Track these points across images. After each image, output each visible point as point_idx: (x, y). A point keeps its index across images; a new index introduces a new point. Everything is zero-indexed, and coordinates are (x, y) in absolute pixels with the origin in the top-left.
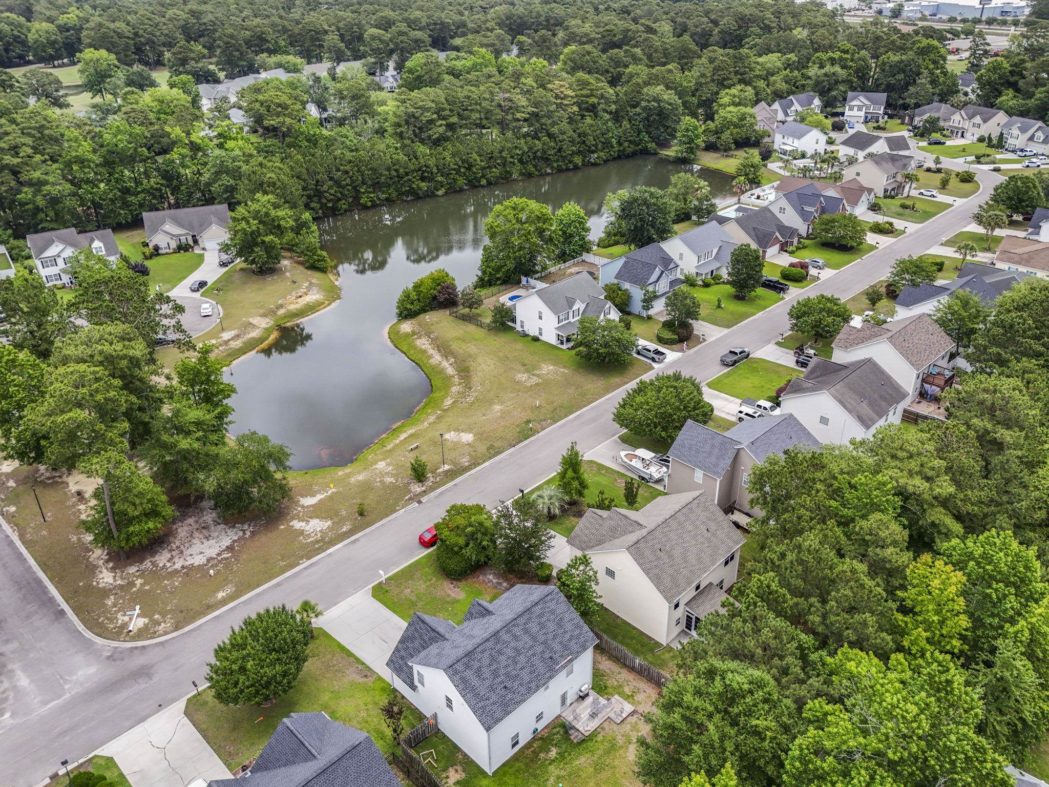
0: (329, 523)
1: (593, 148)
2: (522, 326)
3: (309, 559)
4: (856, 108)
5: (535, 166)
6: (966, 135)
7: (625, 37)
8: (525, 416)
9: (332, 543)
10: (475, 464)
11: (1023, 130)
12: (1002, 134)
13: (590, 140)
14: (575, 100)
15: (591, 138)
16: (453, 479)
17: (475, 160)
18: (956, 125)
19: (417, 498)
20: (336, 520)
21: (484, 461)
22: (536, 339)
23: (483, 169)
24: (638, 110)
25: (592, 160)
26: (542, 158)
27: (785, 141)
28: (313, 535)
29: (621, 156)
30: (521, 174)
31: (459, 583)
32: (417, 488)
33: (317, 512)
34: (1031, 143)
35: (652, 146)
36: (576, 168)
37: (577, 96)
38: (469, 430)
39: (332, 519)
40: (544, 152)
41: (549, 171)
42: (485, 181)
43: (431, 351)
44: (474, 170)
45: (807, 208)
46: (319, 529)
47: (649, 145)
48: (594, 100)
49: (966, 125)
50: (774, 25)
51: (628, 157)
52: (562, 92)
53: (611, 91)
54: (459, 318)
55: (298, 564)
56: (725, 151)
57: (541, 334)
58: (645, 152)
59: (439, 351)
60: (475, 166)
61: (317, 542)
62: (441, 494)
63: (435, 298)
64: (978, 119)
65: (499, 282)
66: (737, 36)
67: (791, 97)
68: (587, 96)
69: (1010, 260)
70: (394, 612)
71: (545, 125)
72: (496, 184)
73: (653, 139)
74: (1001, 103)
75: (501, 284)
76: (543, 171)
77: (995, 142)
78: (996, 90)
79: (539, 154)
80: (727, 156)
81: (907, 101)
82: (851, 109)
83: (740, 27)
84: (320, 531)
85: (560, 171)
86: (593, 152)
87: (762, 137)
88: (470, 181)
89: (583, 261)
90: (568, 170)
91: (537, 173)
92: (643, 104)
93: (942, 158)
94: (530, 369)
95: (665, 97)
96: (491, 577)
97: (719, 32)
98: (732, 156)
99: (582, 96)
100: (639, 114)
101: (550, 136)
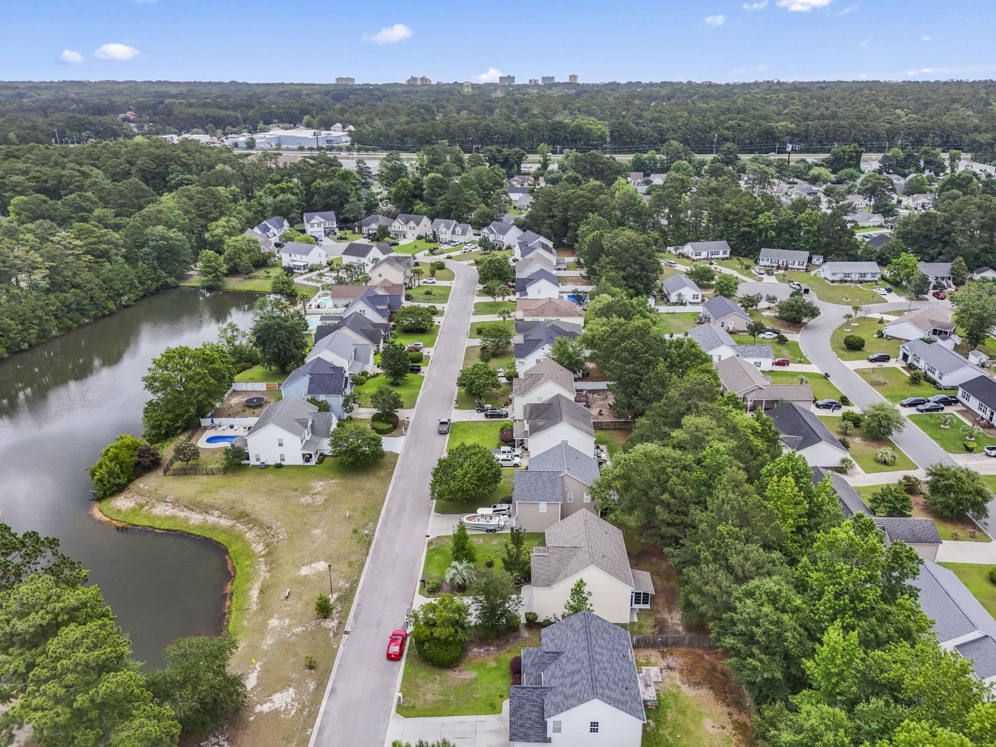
0: (292, 690)
1: (122, 291)
2: (258, 460)
3: (312, 726)
4: (316, 225)
5: (70, 319)
6: (407, 236)
7: (60, 182)
8: (348, 529)
9: (315, 702)
10: (355, 583)
11: (448, 227)
12: (434, 232)
13: (118, 285)
14: (85, 249)
15: (118, 282)
16: (351, 602)
17: (10, 325)
18: (397, 229)
19: (340, 630)
20: (294, 684)
21: (359, 577)
22: (279, 466)
23: (19, 332)
24: (146, 249)
25: (123, 303)
26: (77, 310)
27: (293, 257)
28: (290, 707)
29: (148, 295)
30: (60, 329)
31: (459, 668)
32: (331, 624)
33: (268, 687)
34: (454, 236)
35: (171, 280)
36: (112, 313)
37: (86, 245)
38: (316, 559)
39: (290, 686)
40: (78, 304)
41: (87, 321)
42: (26, 345)
43: (182, 514)
44: (12, 335)
45: (379, 307)
46: (289, 700)
47: (169, 280)
48: (103, 246)
49: (405, 229)
50: (190, 162)
51: (153, 294)
52: (70, 243)
53: (117, 236)
54: (180, 475)
55: (309, 737)
56: (247, 274)
57: (283, 460)
58: (166, 288)
59: (192, 510)
60: (11, 331)
61: (301, 710)
62: (356, 617)
63: (138, 464)
64: (412, 224)
65: (179, 431)
66: (158, 173)
67: (265, 222)
68: (95, 243)
69: (532, 315)
70: (439, 715)
71: (68, 277)
72: (37, 345)
73: (170, 274)
74: (417, 210)
75: (182, 432)
76: (81, 322)
77: (431, 237)
78: (409, 201)
79: (73, 306)
80: (250, 278)
81: (347, 215)
82: (312, 226)
83: (158, 166)
84: (293, 700)
85: (96, 318)
86: (122, 295)
87: (269, 257)
88: (7, 348)
89: (234, 391)
90: (104, 316)
91: (75, 325)
92: (152, 243)
93: (416, 255)
94: (306, 491)
95: (172, 235)
96: (476, 650)
97: (137, 171)
98: (255, 277)
99: (91, 244)
100: (150, 254)
101: (77, 286)
